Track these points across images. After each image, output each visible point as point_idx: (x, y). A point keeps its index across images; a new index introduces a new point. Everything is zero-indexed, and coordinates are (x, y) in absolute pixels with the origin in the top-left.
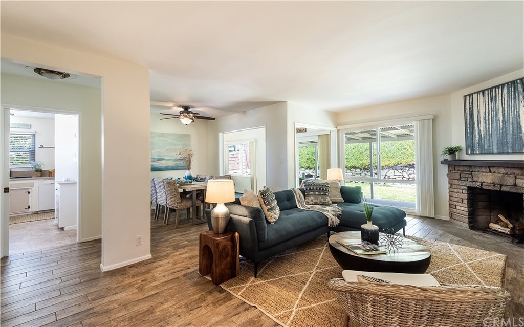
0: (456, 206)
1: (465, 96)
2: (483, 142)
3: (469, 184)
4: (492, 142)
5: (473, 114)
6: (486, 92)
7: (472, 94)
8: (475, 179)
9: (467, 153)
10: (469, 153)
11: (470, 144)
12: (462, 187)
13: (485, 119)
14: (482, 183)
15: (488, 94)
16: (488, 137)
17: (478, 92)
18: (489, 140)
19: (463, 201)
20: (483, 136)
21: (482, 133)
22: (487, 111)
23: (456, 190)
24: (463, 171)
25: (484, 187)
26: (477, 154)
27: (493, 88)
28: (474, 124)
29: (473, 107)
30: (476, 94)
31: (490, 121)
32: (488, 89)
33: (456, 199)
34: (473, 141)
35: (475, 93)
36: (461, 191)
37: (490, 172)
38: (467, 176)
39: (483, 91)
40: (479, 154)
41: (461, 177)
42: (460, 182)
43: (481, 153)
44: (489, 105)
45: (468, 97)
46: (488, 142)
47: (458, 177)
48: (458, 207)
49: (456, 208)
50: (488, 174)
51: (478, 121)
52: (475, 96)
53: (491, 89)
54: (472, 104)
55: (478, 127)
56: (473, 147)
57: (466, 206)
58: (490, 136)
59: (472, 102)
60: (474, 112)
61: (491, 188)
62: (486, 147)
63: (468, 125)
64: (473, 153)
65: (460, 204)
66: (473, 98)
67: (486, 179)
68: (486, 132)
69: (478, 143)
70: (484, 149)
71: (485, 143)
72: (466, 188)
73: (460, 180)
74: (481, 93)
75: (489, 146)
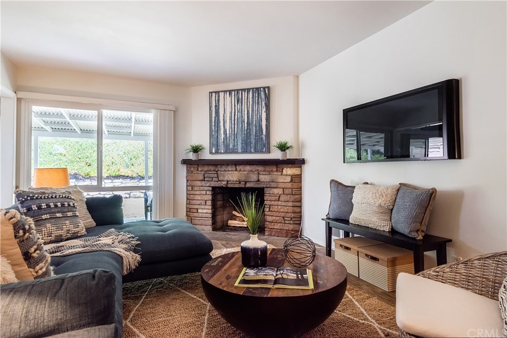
0: (197, 209)
1: (212, 93)
2: (228, 141)
3: (214, 184)
4: (237, 142)
5: (219, 112)
6: (233, 93)
7: (219, 92)
8: (221, 178)
9: (211, 153)
10: (214, 152)
11: (215, 142)
12: (206, 188)
13: (231, 119)
14: (228, 181)
15: (235, 95)
16: (233, 137)
17: (225, 92)
18: (234, 139)
19: (206, 203)
20: (228, 136)
21: (228, 133)
22: (233, 111)
23: (198, 193)
24: (208, 171)
25: (229, 186)
26: (221, 153)
27: (240, 90)
28: (220, 123)
29: (219, 105)
30: (223, 93)
31: (236, 122)
32: (235, 90)
33: (199, 202)
34: (217, 140)
35: (222, 91)
36: (204, 192)
37: (236, 170)
38: (212, 175)
39: (230, 92)
40: (224, 153)
41: (204, 177)
42: (203, 183)
43: (226, 152)
44: (235, 105)
45: (214, 94)
46: (233, 142)
47: (202, 178)
48: (199, 211)
49: (197, 212)
50: (234, 172)
51: (224, 120)
52: (222, 94)
53: (238, 90)
54: (219, 102)
55: (224, 127)
56: (217, 146)
57: (210, 207)
58: (236, 136)
59: (219, 100)
60: (220, 111)
61: (236, 186)
62: (231, 147)
63: (213, 124)
64: (217, 152)
65: (203, 207)
66: (219, 96)
67: (232, 177)
68: (232, 131)
69: (223, 142)
70: (229, 149)
71: (230, 142)
72: (210, 188)
73: (204, 180)
74: (228, 93)
75: (234, 146)
